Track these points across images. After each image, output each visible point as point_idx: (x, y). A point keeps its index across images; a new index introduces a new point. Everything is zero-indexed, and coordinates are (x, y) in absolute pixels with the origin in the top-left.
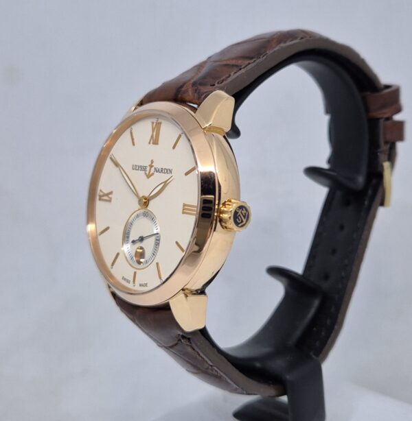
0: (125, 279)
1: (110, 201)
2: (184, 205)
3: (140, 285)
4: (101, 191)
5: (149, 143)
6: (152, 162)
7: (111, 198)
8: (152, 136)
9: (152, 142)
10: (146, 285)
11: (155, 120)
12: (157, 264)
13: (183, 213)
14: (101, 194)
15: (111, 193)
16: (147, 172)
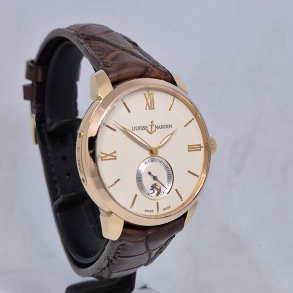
0: (148, 211)
1: (115, 158)
2: (189, 146)
3: (164, 209)
4: (101, 153)
5: (146, 109)
6: (152, 122)
7: (115, 157)
8: (148, 104)
9: (148, 108)
10: (170, 207)
11: (146, 92)
12: (176, 190)
13: (189, 151)
14: (103, 155)
15: (115, 152)
16: (149, 130)
